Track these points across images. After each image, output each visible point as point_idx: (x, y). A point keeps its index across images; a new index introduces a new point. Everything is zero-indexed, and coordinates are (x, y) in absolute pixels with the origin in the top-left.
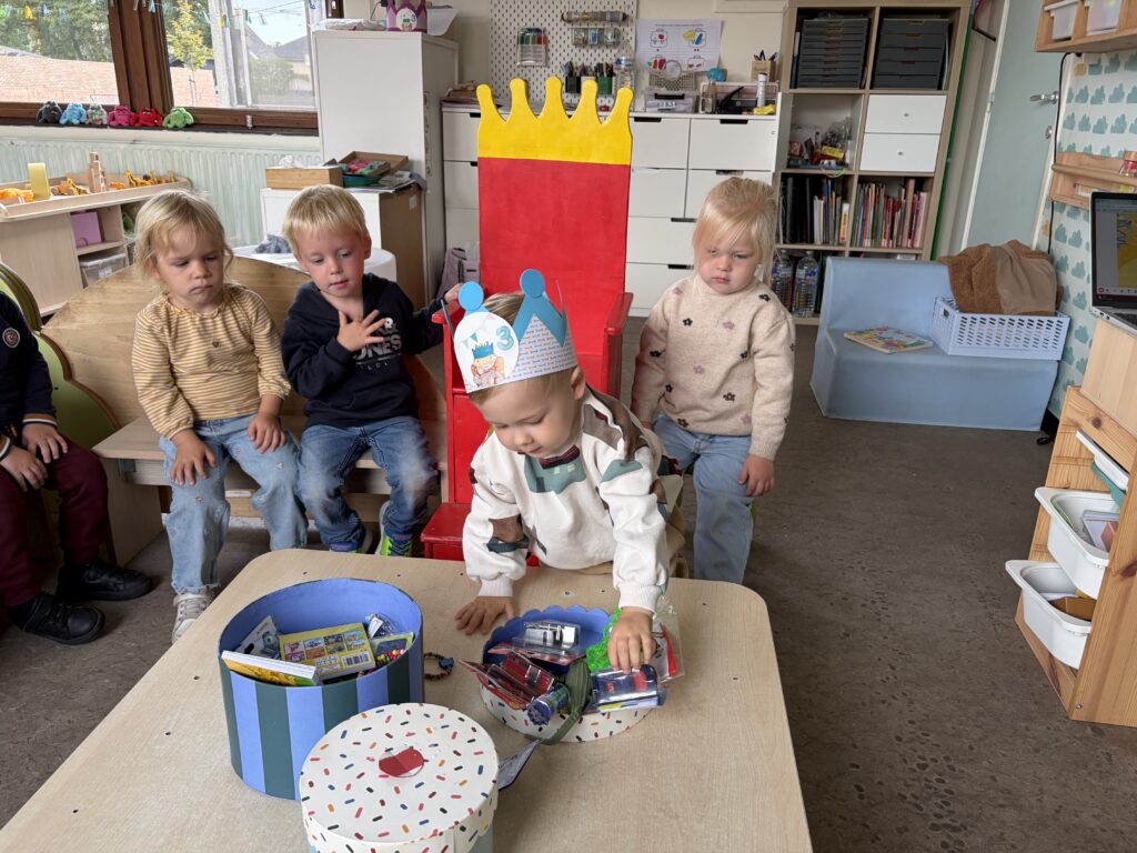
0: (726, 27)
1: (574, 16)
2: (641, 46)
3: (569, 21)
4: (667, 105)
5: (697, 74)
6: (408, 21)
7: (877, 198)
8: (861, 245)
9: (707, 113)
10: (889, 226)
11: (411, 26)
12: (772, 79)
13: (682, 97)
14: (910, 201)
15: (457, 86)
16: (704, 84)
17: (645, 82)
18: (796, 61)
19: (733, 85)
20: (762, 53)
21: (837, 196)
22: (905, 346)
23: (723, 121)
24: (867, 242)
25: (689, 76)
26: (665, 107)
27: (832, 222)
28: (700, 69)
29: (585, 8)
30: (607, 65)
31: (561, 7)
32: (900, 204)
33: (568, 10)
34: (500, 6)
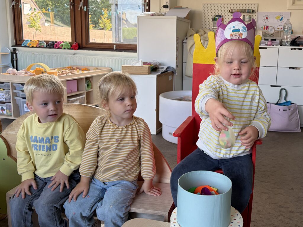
0: (292, 14)
1: (234, 11)
5: (280, 32)
23: (291, 49)
29: (238, 8)
31: (229, 8)
33: (231, 9)
34: (206, 8)
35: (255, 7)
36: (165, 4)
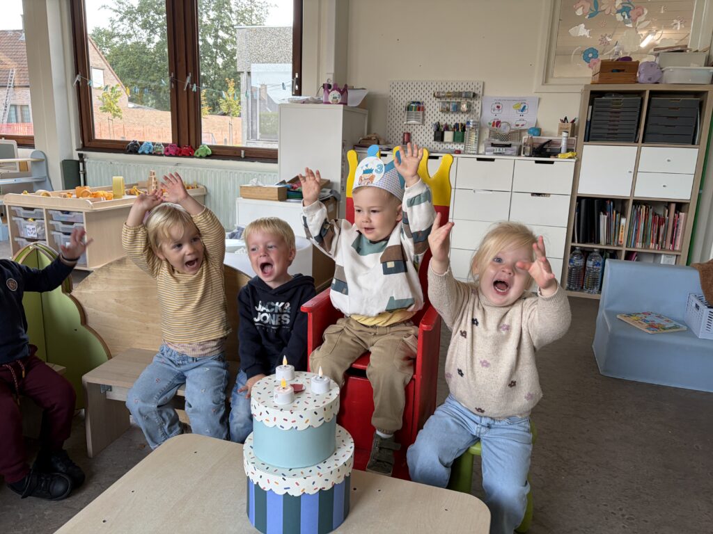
0: (542, 102)
1: (441, 94)
2: (484, 113)
3: (438, 97)
4: (499, 150)
5: (521, 131)
6: (336, 98)
7: (647, 215)
8: (634, 247)
9: (526, 156)
10: (655, 234)
11: (337, 101)
12: (572, 135)
13: (509, 146)
14: (671, 218)
15: (366, 136)
16: (525, 137)
17: (486, 135)
18: (589, 124)
19: (545, 139)
20: (566, 119)
21: (617, 212)
22: (664, 329)
23: (537, 162)
24: (639, 245)
25: (516, 131)
26: (498, 152)
27: (613, 230)
28: (523, 128)
29: (449, 89)
30: (462, 124)
31: (434, 89)
32: (664, 219)
33: (438, 90)
34: (395, 88)
35: (478, 89)
36: (325, 82)
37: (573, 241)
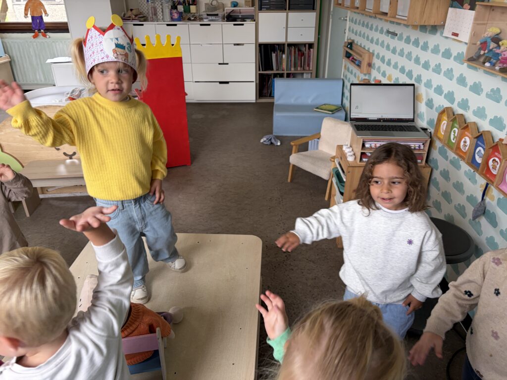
7: (295, 52)
8: (290, 70)
9: (227, 21)
10: (300, 62)
13: (217, 15)
14: (307, 52)
17: (203, 8)
21: (280, 52)
24: (293, 69)
25: (221, 5)
26: (211, 19)
27: (279, 61)
32: (303, 53)
37: (259, 70)
